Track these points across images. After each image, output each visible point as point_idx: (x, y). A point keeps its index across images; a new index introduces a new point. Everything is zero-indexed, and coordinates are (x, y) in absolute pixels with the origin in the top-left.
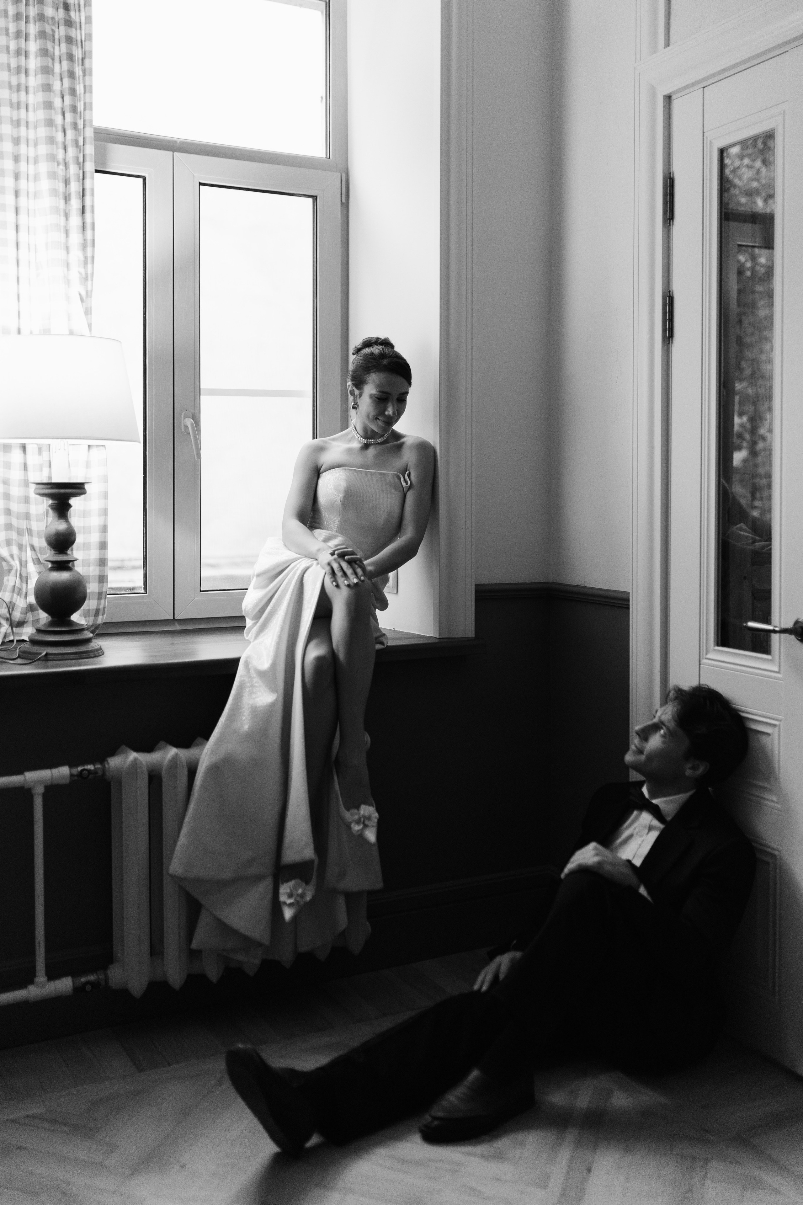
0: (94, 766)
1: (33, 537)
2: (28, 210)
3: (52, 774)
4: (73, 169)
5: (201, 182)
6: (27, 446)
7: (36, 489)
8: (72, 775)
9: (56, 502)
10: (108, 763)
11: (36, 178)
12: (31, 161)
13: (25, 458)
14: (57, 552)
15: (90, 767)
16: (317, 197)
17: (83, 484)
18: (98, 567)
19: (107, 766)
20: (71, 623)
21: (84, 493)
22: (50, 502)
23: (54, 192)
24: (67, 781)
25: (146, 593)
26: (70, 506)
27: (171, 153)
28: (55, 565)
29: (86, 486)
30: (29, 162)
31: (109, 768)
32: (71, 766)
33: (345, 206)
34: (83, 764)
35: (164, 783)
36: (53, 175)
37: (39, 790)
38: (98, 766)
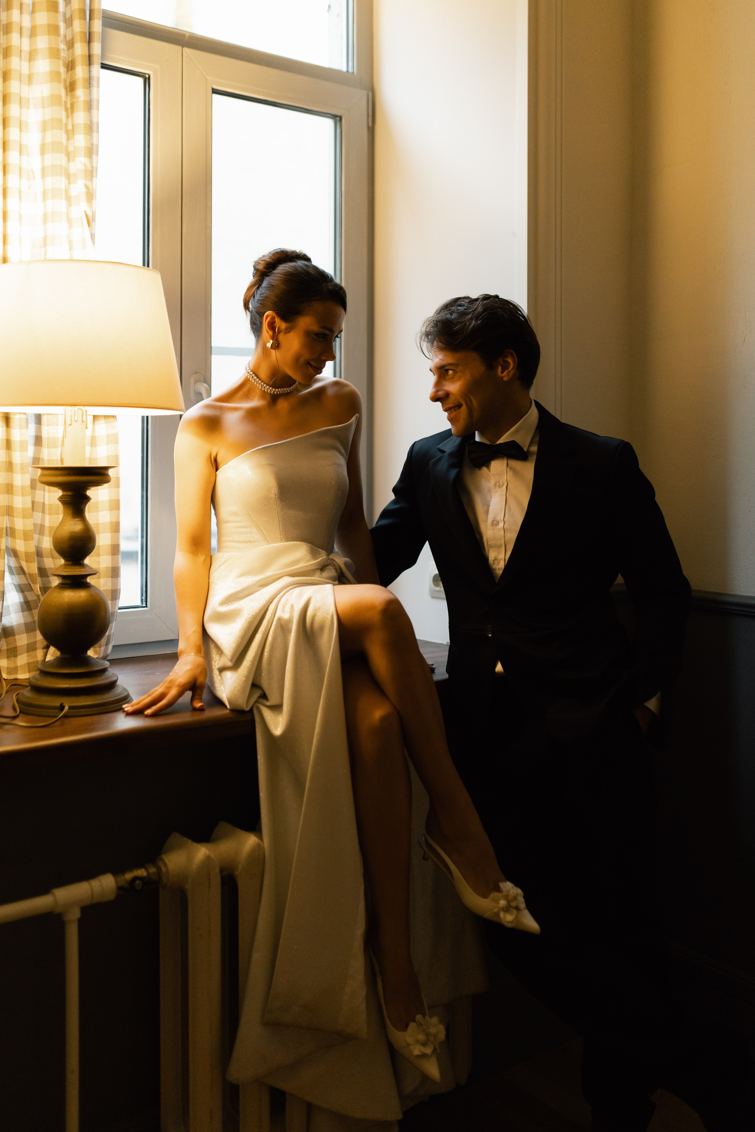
0: (146, 869)
1: (15, 539)
2: (20, 99)
3: (92, 889)
4: (80, 49)
5: (215, 87)
6: (11, 416)
7: (42, 475)
8: (120, 888)
9: (70, 493)
10: (165, 865)
11: (32, 56)
12: (26, 32)
13: (8, 433)
14: (70, 563)
15: (141, 872)
16: (341, 118)
17: (106, 468)
18: (111, 579)
19: (164, 869)
20: (87, 661)
21: (108, 481)
22: (59, 493)
23: (55, 76)
24: (112, 897)
25: (146, 606)
26: (87, 499)
27: (180, 48)
28: (68, 582)
29: (111, 472)
30: (23, 35)
31: (168, 871)
32: (116, 872)
33: (371, 131)
34: (131, 869)
35: (240, 886)
36: (54, 53)
37: (75, 914)
38: (152, 870)
